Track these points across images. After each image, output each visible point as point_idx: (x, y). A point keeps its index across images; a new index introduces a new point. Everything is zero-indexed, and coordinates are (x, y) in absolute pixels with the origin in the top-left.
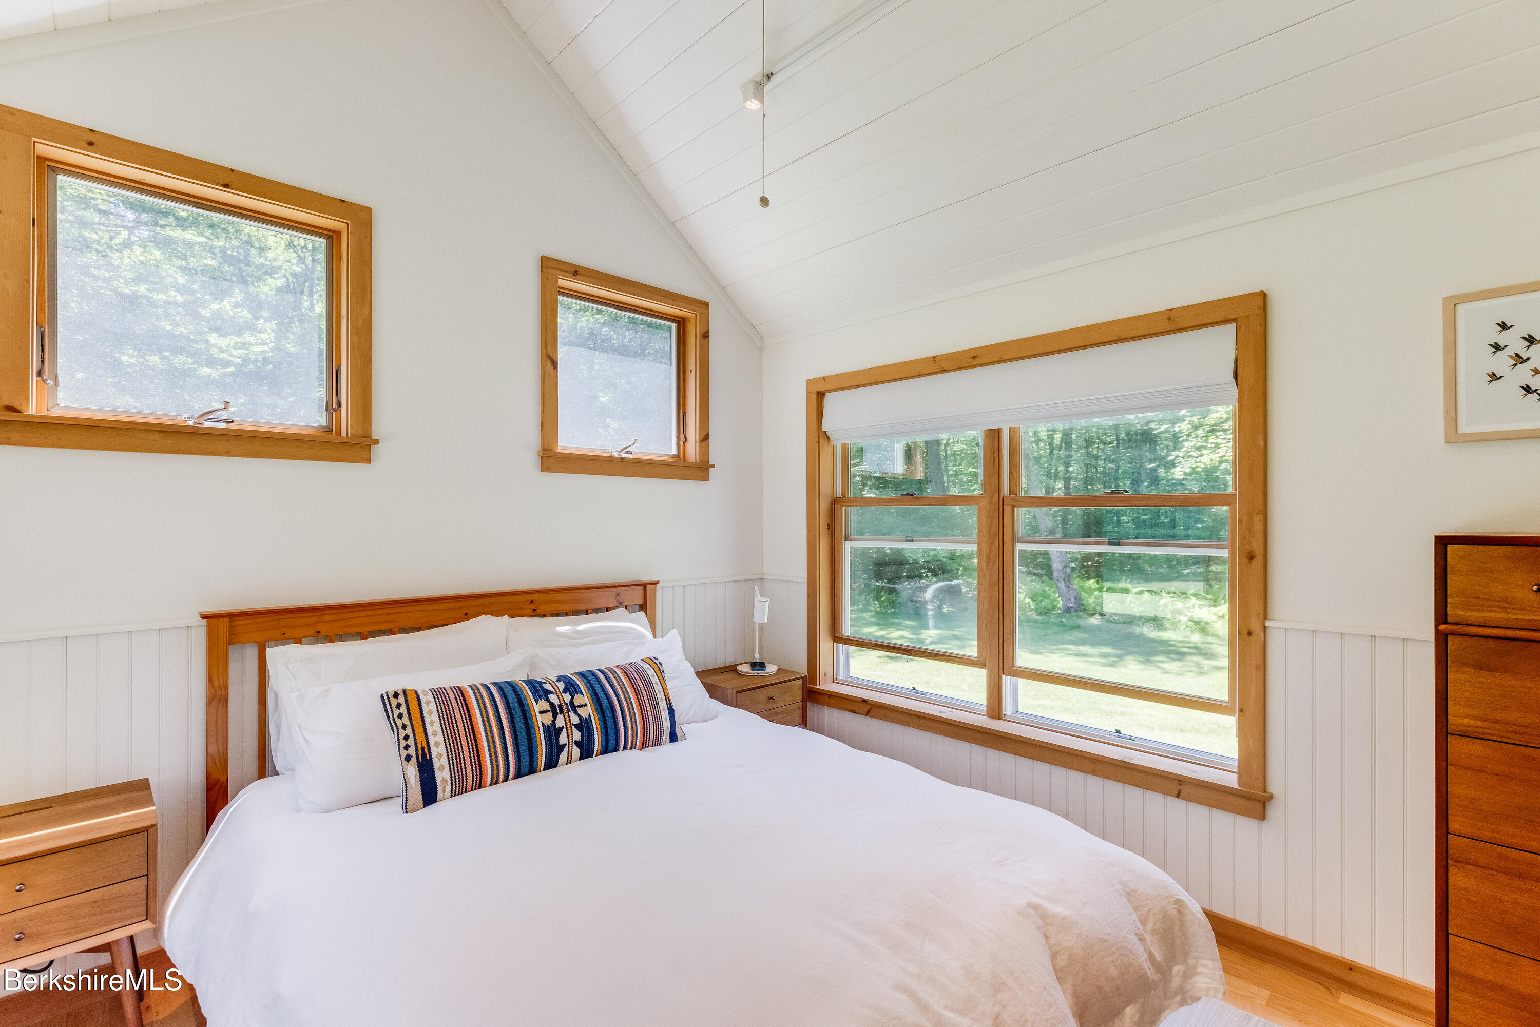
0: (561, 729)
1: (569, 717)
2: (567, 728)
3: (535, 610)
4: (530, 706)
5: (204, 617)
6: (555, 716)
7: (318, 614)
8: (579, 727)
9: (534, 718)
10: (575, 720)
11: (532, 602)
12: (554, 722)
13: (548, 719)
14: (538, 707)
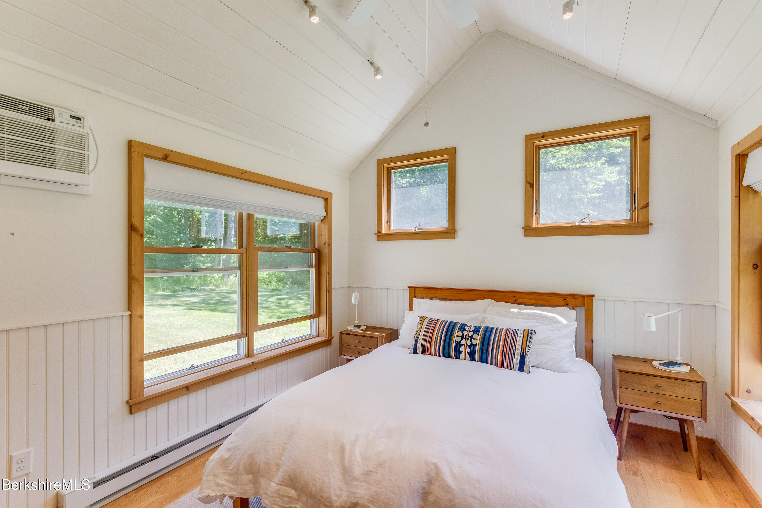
0: (462, 345)
1: (467, 341)
2: (464, 345)
3: (516, 301)
4: (455, 332)
5: (408, 287)
6: (462, 339)
7: (436, 290)
8: (470, 346)
9: (453, 337)
10: (469, 343)
11: (514, 297)
12: (460, 341)
13: (459, 339)
14: (457, 333)
